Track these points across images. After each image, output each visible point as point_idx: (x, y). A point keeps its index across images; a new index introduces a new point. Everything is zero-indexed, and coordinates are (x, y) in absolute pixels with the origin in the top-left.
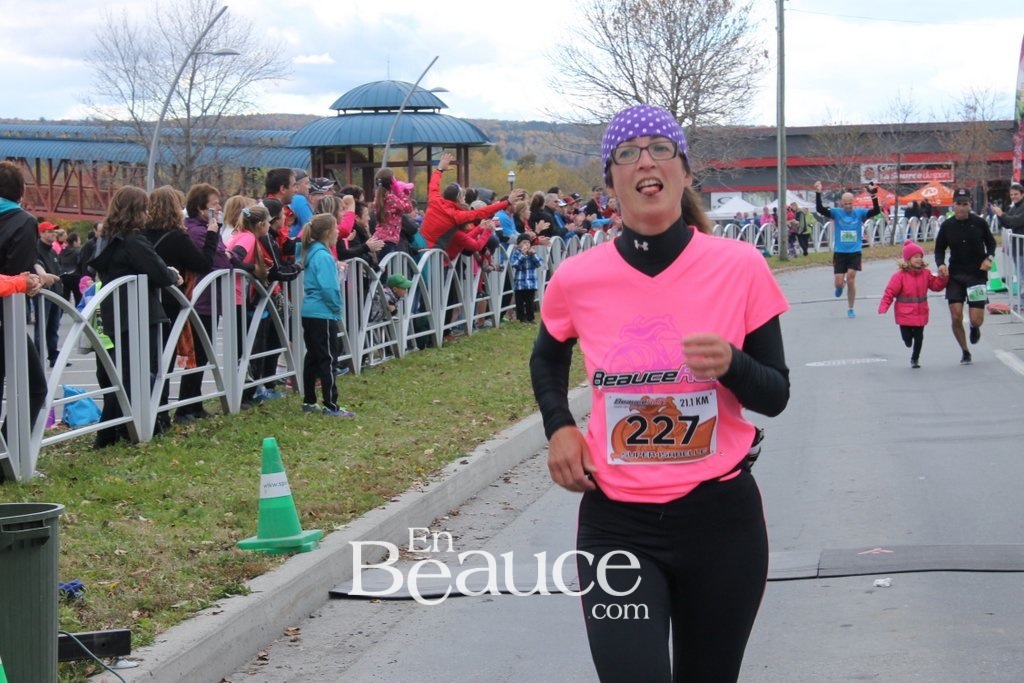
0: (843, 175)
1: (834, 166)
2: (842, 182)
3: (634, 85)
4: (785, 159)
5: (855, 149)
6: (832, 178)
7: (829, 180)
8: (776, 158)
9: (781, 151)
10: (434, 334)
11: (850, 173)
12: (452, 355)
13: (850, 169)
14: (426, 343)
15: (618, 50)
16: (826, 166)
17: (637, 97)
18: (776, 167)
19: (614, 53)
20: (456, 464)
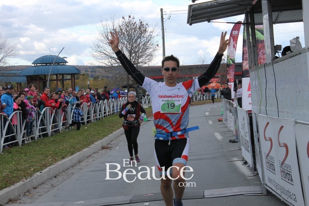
0: (185, 80)
1: (182, 78)
5: (188, 72)
10: (48, 133)
12: (52, 139)
13: (187, 79)
14: (46, 135)
16: (180, 78)
18: (163, 79)
20: (38, 173)
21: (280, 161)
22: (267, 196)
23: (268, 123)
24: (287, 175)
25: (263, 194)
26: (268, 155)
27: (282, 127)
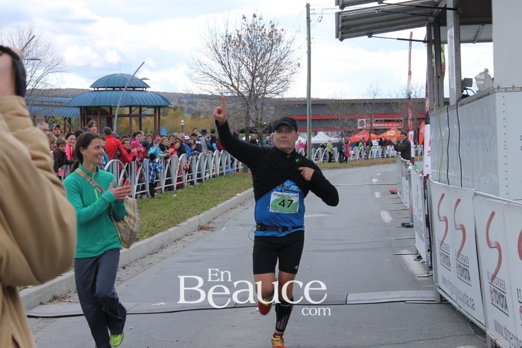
0: (342, 124)
1: (338, 119)
2: (342, 128)
3: (231, 79)
4: (311, 116)
5: (349, 112)
6: (337, 126)
7: (336, 127)
8: (307, 115)
9: (309, 112)
11: (346, 124)
13: (346, 121)
15: (224, 63)
16: (334, 120)
17: (233, 85)
18: (307, 120)
19: (222, 64)
21: (456, 251)
22: (441, 305)
23: (443, 195)
24: (464, 271)
25: (434, 301)
26: (442, 242)
27: (459, 200)
